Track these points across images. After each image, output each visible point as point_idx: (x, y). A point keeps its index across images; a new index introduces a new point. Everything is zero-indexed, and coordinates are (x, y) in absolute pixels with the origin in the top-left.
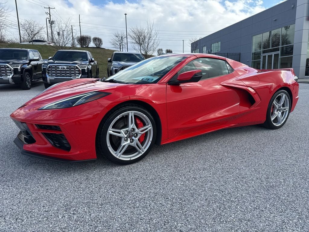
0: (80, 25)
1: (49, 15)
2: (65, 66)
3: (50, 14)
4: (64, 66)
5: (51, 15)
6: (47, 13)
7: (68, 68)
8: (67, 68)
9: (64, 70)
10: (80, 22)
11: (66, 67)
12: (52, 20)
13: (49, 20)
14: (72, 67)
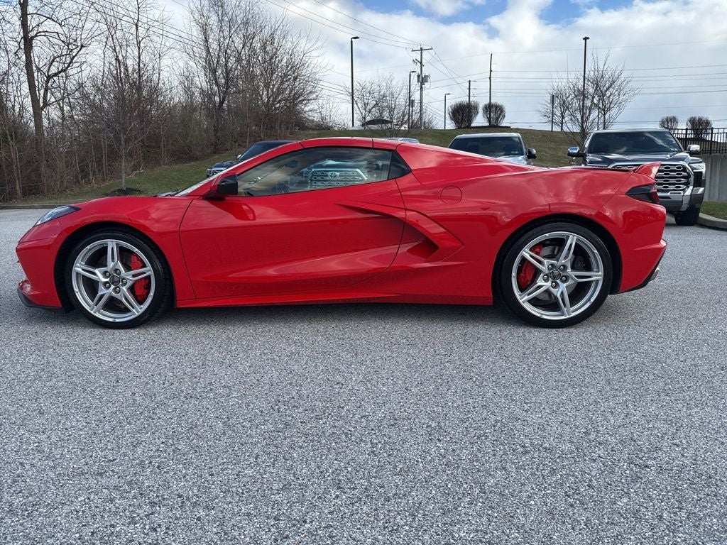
0: (490, 78)
1: (419, 64)
3: (421, 63)
4: (336, 172)
5: (423, 63)
6: (415, 61)
10: (491, 71)
12: (423, 75)
13: (419, 76)
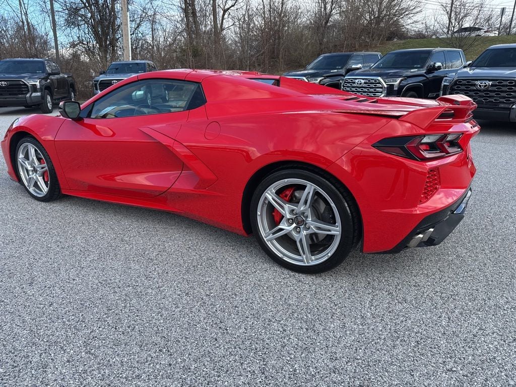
2: (363, 79)
4: (361, 80)
7: (367, 83)
8: (365, 83)
9: (361, 86)
11: (363, 81)
14: (372, 81)
